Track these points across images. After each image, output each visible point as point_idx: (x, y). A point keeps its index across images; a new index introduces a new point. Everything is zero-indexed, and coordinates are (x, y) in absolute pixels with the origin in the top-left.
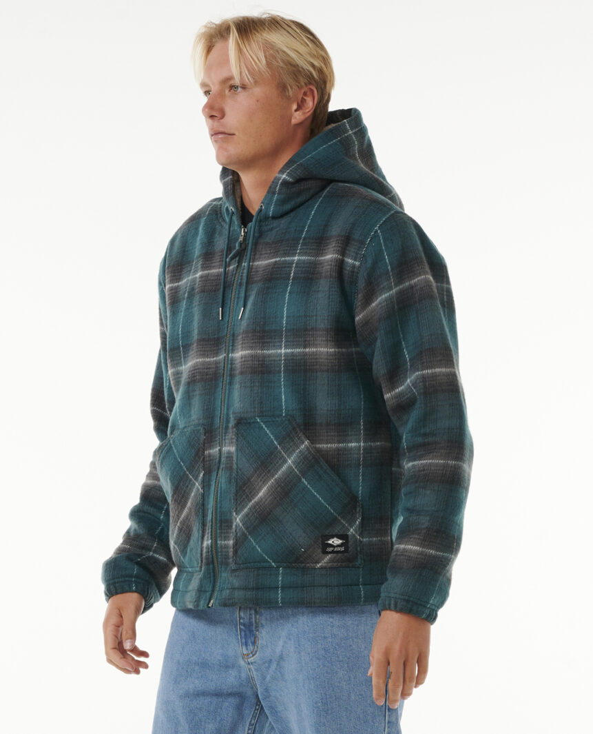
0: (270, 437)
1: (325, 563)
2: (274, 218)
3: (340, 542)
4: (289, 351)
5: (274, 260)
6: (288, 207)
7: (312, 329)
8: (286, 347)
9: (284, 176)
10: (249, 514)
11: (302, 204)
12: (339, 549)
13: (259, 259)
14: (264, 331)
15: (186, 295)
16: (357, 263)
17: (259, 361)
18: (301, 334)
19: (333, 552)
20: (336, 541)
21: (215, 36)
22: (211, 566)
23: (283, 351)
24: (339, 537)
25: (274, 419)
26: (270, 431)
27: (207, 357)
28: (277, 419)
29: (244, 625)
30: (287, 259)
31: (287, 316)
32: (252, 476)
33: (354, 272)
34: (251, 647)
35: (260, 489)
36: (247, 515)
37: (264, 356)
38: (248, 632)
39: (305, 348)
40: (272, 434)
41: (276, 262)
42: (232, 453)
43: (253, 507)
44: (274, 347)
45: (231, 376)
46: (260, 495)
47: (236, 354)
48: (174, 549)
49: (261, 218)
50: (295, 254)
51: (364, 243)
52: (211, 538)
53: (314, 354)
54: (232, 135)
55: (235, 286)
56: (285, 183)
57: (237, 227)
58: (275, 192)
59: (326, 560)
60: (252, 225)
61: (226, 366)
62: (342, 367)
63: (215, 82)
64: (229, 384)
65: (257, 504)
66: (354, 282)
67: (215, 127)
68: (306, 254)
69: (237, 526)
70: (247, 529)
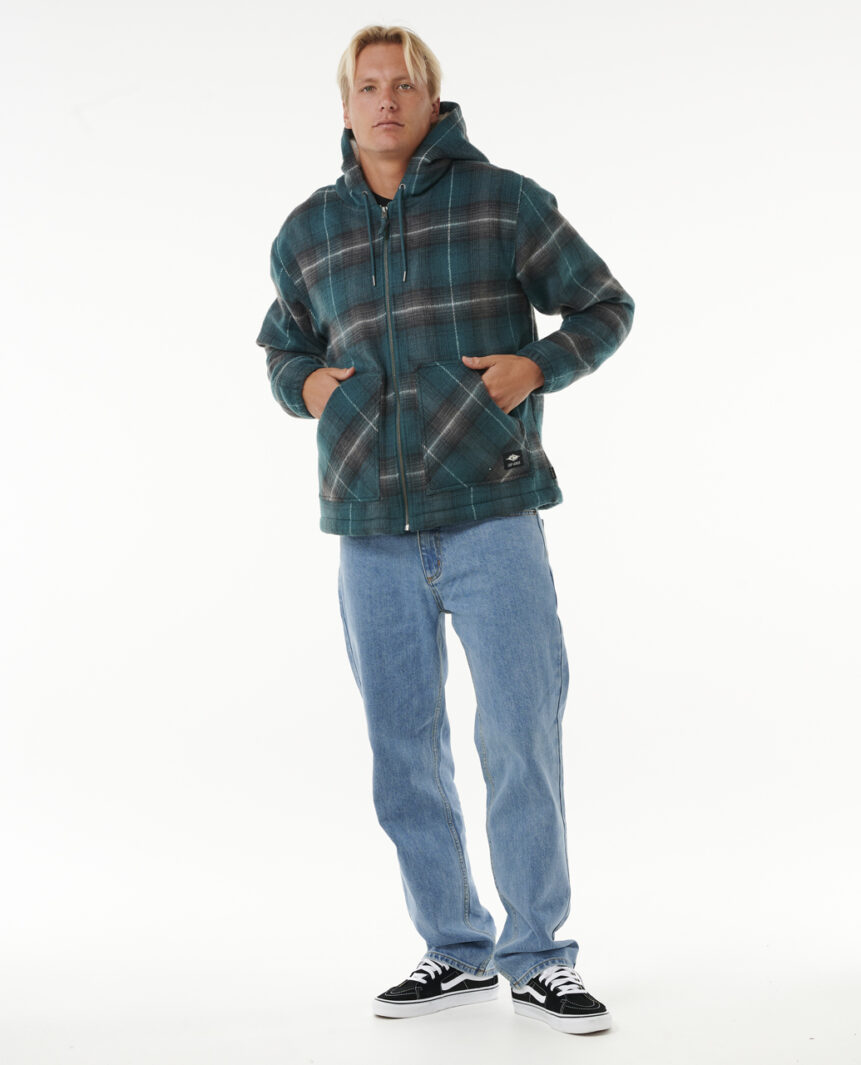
0: (452, 377)
1: (507, 477)
2: (415, 195)
3: (517, 457)
4: (458, 303)
5: (427, 229)
6: (427, 185)
7: (476, 282)
8: (455, 301)
9: (423, 158)
10: (439, 445)
11: (437, 182)
12: (517, 463)
13: (411, 230)
14: (432, 289)
15: (330, 272)
16: (515, 222)
18: (466, 287)
19: (513, 467)
20: (514, 457)
21: (368, 41)
22: (400, 496)
23: (453, 304)
24: (515, 453)
25: (452, 362)
26: (450, 372)
27: (367, 318)
28: (455, 362)
29: (426, 551)
30: (441, 226)
31: (452, 275)
32: (438, 412)
33: (513, 230)
34: (435, 570)
35: (447, 422)
36: (437, 446)
37: (435, 310)
38: (431, 558)
39: (471, 299)
41: (430, 231)
42: (414, 395)
43: (443, 438)
44: (443, 301)
45: (397, 330)
46: (448, 427)
47: (402, 311)
48: (338, 482)
49: (404, 196)
50: (447, 222)
51: (516, 204)
52: (399, 472)
53: (478, 303)
54: (402, 126)
55: (386, 255)
56: (424, 164)
57: (375, 207)
58: (415, 173)
59: (508, 474)
60: (397, 203)
61: (390, 324)
62: (498, 313)
63: (389, 79)
64: (397, 337)
65: (446, 435)
66: (512, 239)
67: (390, 116)
68: (458, 221)
69: (429, 457)
70: (439, 458)
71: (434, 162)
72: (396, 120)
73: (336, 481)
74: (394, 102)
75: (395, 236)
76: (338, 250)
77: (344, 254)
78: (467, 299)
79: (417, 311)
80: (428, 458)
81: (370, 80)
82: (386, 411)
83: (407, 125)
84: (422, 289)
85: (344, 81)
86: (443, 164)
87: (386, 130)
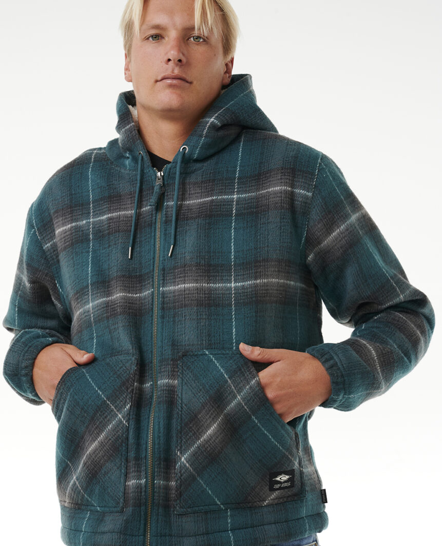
0: (220, 370)
1: (271, 500)
2: (197, 160)
3: (287, 477)
4: (240, 284)
5: (209, 198)
7: (264, 260)
8: (236, 281)
10: (196, 453)
12: (286, 485)
13: (189, 199)
14: (210, 265)
15: (91, 236)
16: (310, 194)
17: (205, 294)
18: (251, 266)
19: (280, 488)
20: (284, 478)
23: (233, 285)
24: (286, 473)
25: (224, 352)
26: (220, 364)
28: (227, 352)
30: (225, 197)
31: (235, 251)
32: (200, 412)
33: (307, 203)
35: (209, 427)
36: (194, 454)
37: (210, 289)
39: (256, 279)
40: (222, 367)
42: (174, 387)
43: (203, 445)
44: (222, 281)
45: (163, 308)
46: (209, 432)
47: (172, 288)
48: (75, 484)
49: (186, 161)
50: (233, 193)
51: (313, 174)
52: (146, 478)
53: (265, 285)
54: (191, 83)
55: (158, 225)
56: (213, 126)
57: (149, 170)
58: (201, 136)
59: (273, 497)
60: (175, 167)
61: (156, 303)
62: (286, 299)
63: (179, 27)
64: (163, 317)
65: (207, 441)
66: (306, 213)
67: (177, 71)
68: (246, 192)
69: (183, 466)
70: (194, 470)
71: (224, 126)
72: (184, 76)
73: (72, 482)
74: (183, 55)
75: (171, 203)
76: (102, 214)
77: (110, 219)
78: (250, 279)
79: (189, 289)
80: (181, 467)
81: (157, 27)
82: (140, 403)
83: (195, 83)
84: (198, 265)
85: (128, 28)
86: (233, 131)
87: (171, 86)
